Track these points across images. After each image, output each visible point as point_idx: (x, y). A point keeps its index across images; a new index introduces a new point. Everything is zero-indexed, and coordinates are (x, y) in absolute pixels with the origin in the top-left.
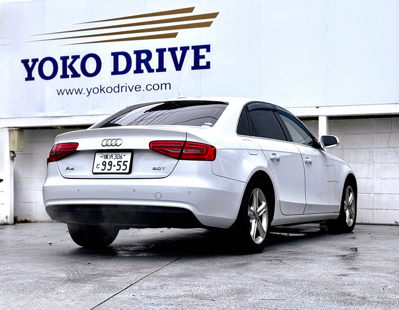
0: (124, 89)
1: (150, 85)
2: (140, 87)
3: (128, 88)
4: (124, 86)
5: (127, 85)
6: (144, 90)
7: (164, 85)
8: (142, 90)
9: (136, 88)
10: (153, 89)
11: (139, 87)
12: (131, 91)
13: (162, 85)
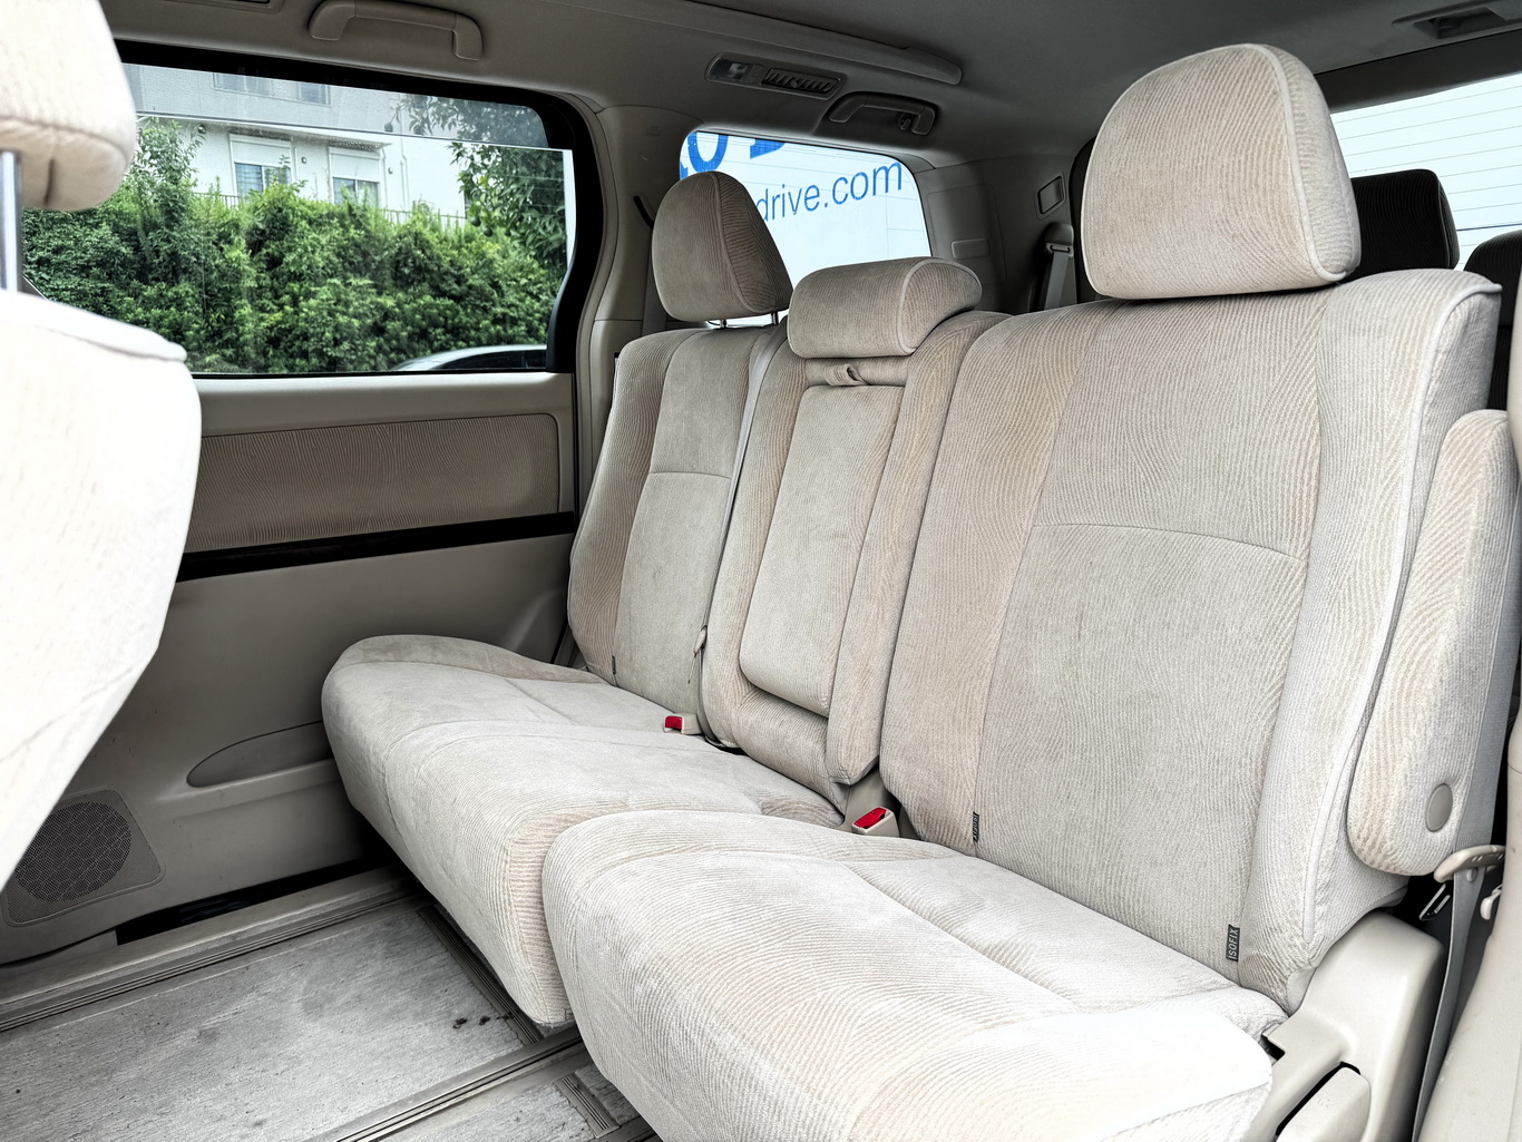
0: (779, 202)
1: (842, 182)
2: (818, 195)
3: (787, 197)
4: (778, 196)
5: (786, 191)
6: (826, 205)
7: (883, 172)
8: (821, 205)
9: (806, 199)
10: (850, 195)
11: (813, 192)
12: (795, 211)
13: (875, 173)
